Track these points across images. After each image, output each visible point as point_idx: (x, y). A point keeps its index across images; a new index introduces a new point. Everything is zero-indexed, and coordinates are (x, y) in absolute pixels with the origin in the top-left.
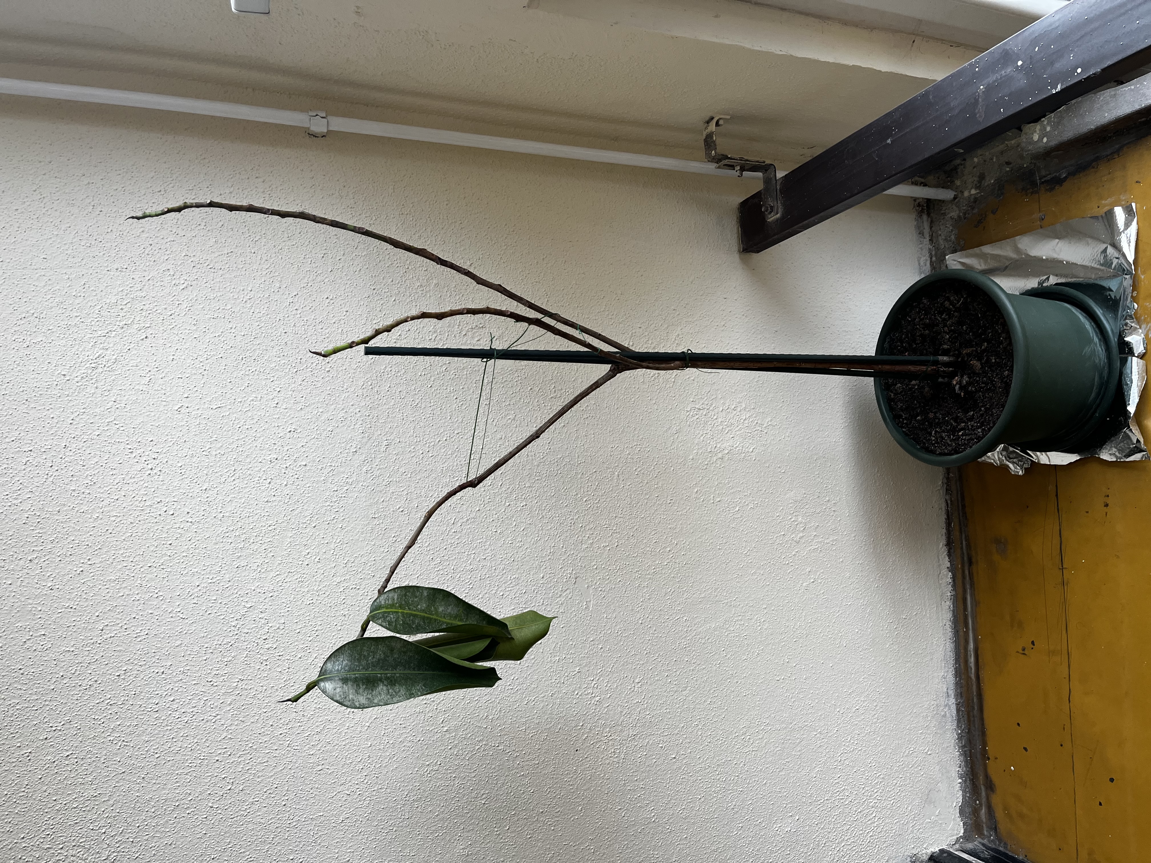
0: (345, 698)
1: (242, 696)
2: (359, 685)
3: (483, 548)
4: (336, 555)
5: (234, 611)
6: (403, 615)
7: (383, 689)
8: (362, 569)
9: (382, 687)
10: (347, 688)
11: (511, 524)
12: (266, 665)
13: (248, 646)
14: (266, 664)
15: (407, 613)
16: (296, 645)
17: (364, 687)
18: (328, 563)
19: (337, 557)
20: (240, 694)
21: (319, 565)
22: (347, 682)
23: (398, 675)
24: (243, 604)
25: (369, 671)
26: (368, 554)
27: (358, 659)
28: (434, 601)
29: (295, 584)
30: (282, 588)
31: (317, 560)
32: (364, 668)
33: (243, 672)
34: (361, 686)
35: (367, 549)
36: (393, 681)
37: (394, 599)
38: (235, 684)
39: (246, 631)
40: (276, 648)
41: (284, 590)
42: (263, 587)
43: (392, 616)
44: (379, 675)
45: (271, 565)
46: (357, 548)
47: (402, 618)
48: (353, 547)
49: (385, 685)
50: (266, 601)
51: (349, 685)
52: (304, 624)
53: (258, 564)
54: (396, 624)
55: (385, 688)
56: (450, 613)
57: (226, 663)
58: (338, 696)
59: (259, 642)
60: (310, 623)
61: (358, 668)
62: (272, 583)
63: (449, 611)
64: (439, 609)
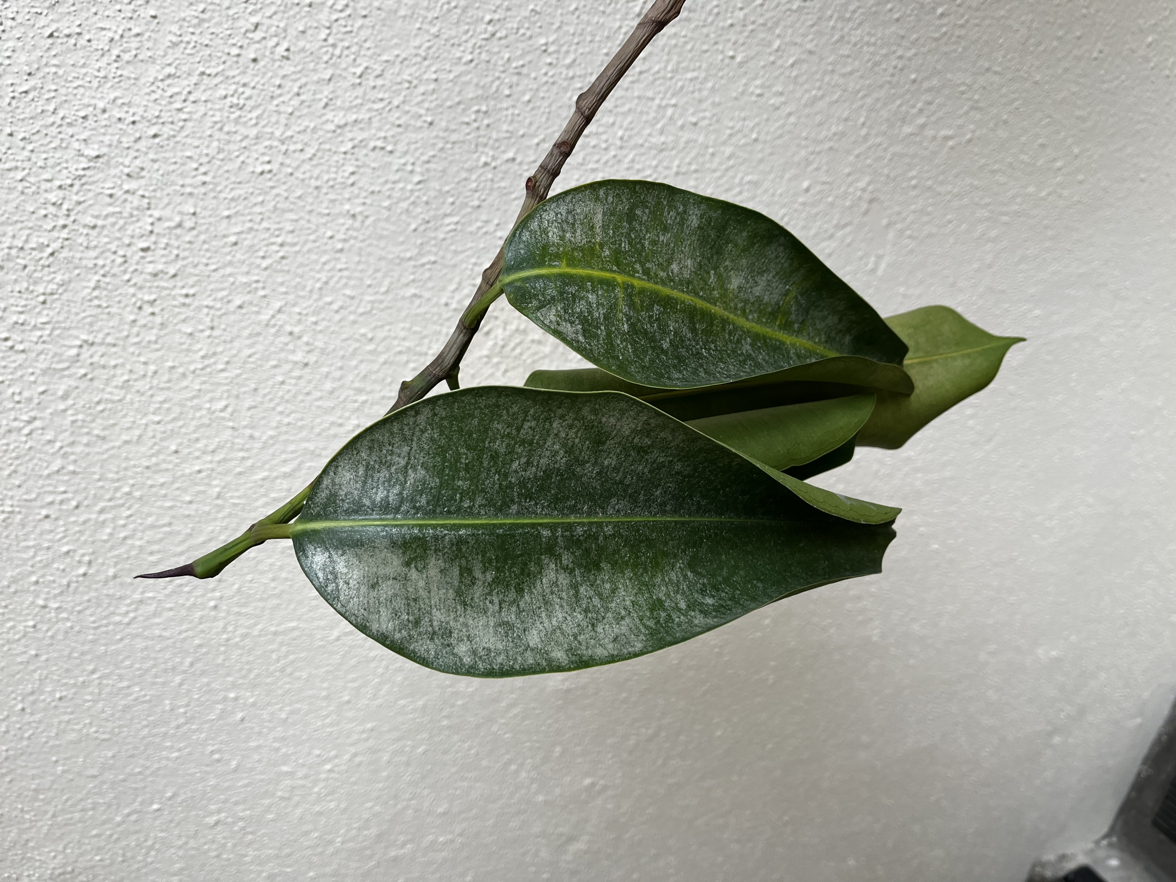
0: (417, 623)
1: (96, 383)
2: (470, 571)
3: (696, 95)
4: (334, 46)
5: (51, 162)
6: (630, 296)
7: (556, 584)
8: (401, 98)
9: (552, 575)
10: (421, 583)
11: (770, 44)
12: (153, 314)
13: (100, 262)
14: (151, 310)
15: (642, 291)
16: (230, 275)
17: (490, 576)
18: (312, 65)
19: (337, 52)
20: (89, 376)
21: (288, 68)
22: (423, 558)
23: (609, 530)
24: (76, 145)
25: (507, 515)
26: (419, 59)
27: (467, 468)
28: (719, 252)
29: (220, 110)
30: (184, 116)
31: (281, 50)
32: (490, 503)
33: (91, 324)
34: (478, 574)
35: (417, 43)
36: (594, 553)
37: (592, 228)
38: (74, 352)
39: (89, 220)
40: (174, 276)
41: (190, 124)
42: (129, 104)
43: (592, 298)
44: (546, 533)
45: (149, 44)
46: (393, 37)
47: (625, 309)
48: (380, 32)
49: (565, 569)
50: (142, 145)
51: (433, 572)
52: (249, 225)
53: (110, 34)
54: (609, 334)
55: (564, 580)
56: (759, 299)
57: (41, 298)
58: (385, 614)
59: (129, 254)
60: (265, 224)
61: (466, 504)
62: (154, 96)
63: (757, 291)
64: (730, 283)
